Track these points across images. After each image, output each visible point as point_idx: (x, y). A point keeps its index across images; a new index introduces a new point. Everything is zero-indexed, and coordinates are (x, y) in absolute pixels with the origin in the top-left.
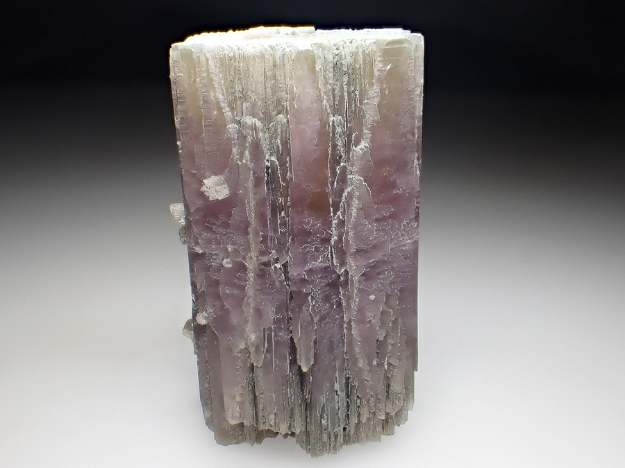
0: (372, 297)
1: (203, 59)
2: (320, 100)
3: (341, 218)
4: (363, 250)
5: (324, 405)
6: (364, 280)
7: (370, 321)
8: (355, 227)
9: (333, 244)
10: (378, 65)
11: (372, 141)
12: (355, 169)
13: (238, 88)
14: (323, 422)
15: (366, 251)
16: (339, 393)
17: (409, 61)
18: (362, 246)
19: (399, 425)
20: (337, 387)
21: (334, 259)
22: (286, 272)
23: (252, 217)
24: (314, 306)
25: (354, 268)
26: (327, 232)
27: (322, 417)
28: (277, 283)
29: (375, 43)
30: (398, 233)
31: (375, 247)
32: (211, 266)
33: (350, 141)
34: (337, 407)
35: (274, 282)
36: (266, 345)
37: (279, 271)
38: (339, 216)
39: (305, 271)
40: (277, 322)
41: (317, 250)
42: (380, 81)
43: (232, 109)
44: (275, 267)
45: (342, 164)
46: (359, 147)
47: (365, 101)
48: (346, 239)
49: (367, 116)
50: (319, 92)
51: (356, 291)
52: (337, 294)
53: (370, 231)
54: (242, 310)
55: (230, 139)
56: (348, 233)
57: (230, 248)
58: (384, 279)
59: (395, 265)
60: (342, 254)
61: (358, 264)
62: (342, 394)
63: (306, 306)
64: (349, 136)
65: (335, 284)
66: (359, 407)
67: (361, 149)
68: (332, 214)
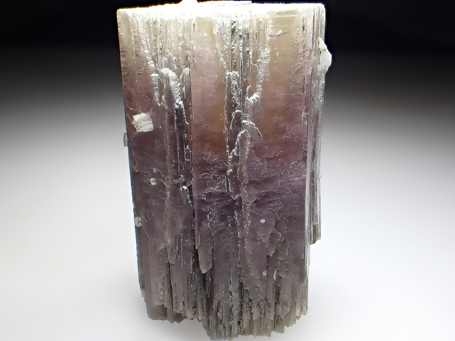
0: (263, 221)
1: (135, 22)
2: (218, 58)
3: (235, 154)
4: (255, 182)
5: (219, 301)
6: (256, 206)
7: (261, 240)
8: (248, 162)
9: (228, 175)
10: (269, 31)
11: (263, 94)
12: (248, 116)
13: (159, 45)
14: (218, 314)
15: (258, 183)
16: (233, 294)
17: (298, 29)
18: (254, 179)
19: (288, 327)
20: (231, 288)
21: (230, 187)
22: (191, 193)
23: (168, 148)
24: (211, 223)
25: (247, 196)
26: (224, 165)
27: (218, 310)
28: (185, 201)
29: (267, 13)
30: (287, 171)
31: (266, 180)
32: (144, 182)
33: (244, 93)
34: (231, 305)
35: (183, 200)
36: (177, 248)
37: (186, 192)
38: (233, 153)
39: (205, 194)
40: (184, 231)
41: (215, 178)
42: (272, 44)
43: (155, 62)
44: (183, 188)
45: (237, 111)
46: (252, 98)
47: (258, 61)
48: (240, 172)
49: (260, 73)
50: (217, 51)
51: (248, 215)
52: (232, 215)
53: (262, 167)
54: (163, 219)
55: (153, 86)
56: (241, 167)
57: (155, 170)
58: (274, 207)
59: (283, 197)
60: (237, 183)
61: (250, 192)
62: (236, 295)
63: (206, 222)
64: (244, 88)
65: (231, 207)
66: (251, 307)
67: (253, 100)
68: (228, 151)
